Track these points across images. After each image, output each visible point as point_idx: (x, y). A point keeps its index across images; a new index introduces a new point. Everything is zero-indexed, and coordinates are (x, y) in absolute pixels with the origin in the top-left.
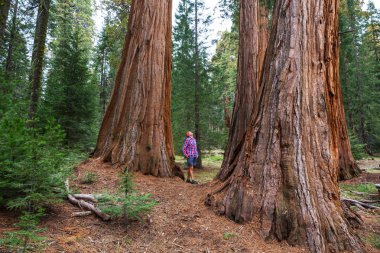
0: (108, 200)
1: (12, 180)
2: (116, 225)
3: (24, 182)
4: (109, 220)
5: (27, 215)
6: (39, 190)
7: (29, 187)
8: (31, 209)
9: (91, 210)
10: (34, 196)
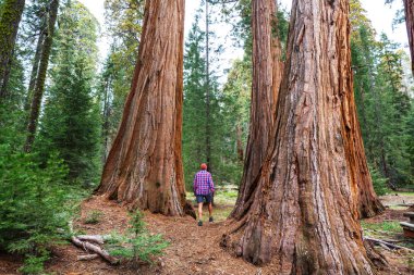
0: (117, 242)
1: (14, 221)
2: (125, 269)
3: (27, 223)
4: (118, 264)
5: (32, 259)
7: (33, 227)
8: (35, 252)
9: (98, 253)
10: (39, 237)
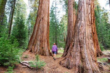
0: (32, 63)
1: (5, 57)
2: (34, 70)
3: (9, 58)
4: (32, 69)
5: (10, 67)
6: (13, 60)
7: (10, 59)
8: (11, 65)
9: (27, 66)
10: (12, 62)
